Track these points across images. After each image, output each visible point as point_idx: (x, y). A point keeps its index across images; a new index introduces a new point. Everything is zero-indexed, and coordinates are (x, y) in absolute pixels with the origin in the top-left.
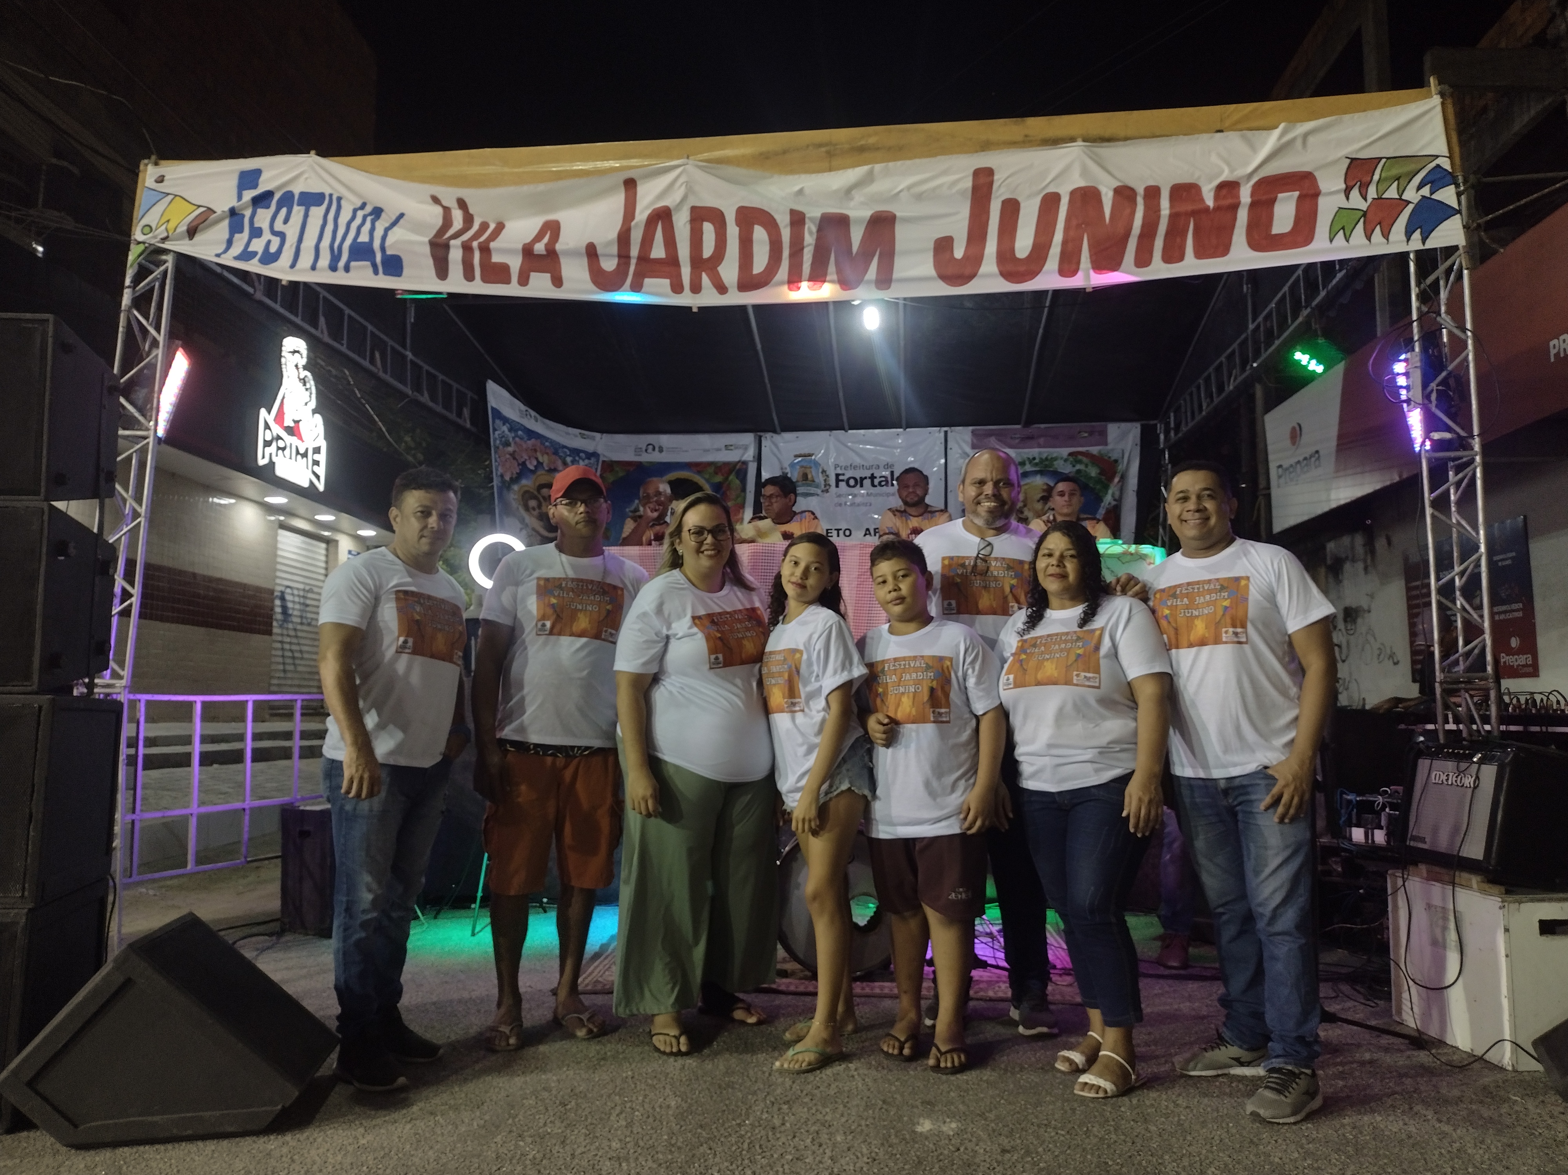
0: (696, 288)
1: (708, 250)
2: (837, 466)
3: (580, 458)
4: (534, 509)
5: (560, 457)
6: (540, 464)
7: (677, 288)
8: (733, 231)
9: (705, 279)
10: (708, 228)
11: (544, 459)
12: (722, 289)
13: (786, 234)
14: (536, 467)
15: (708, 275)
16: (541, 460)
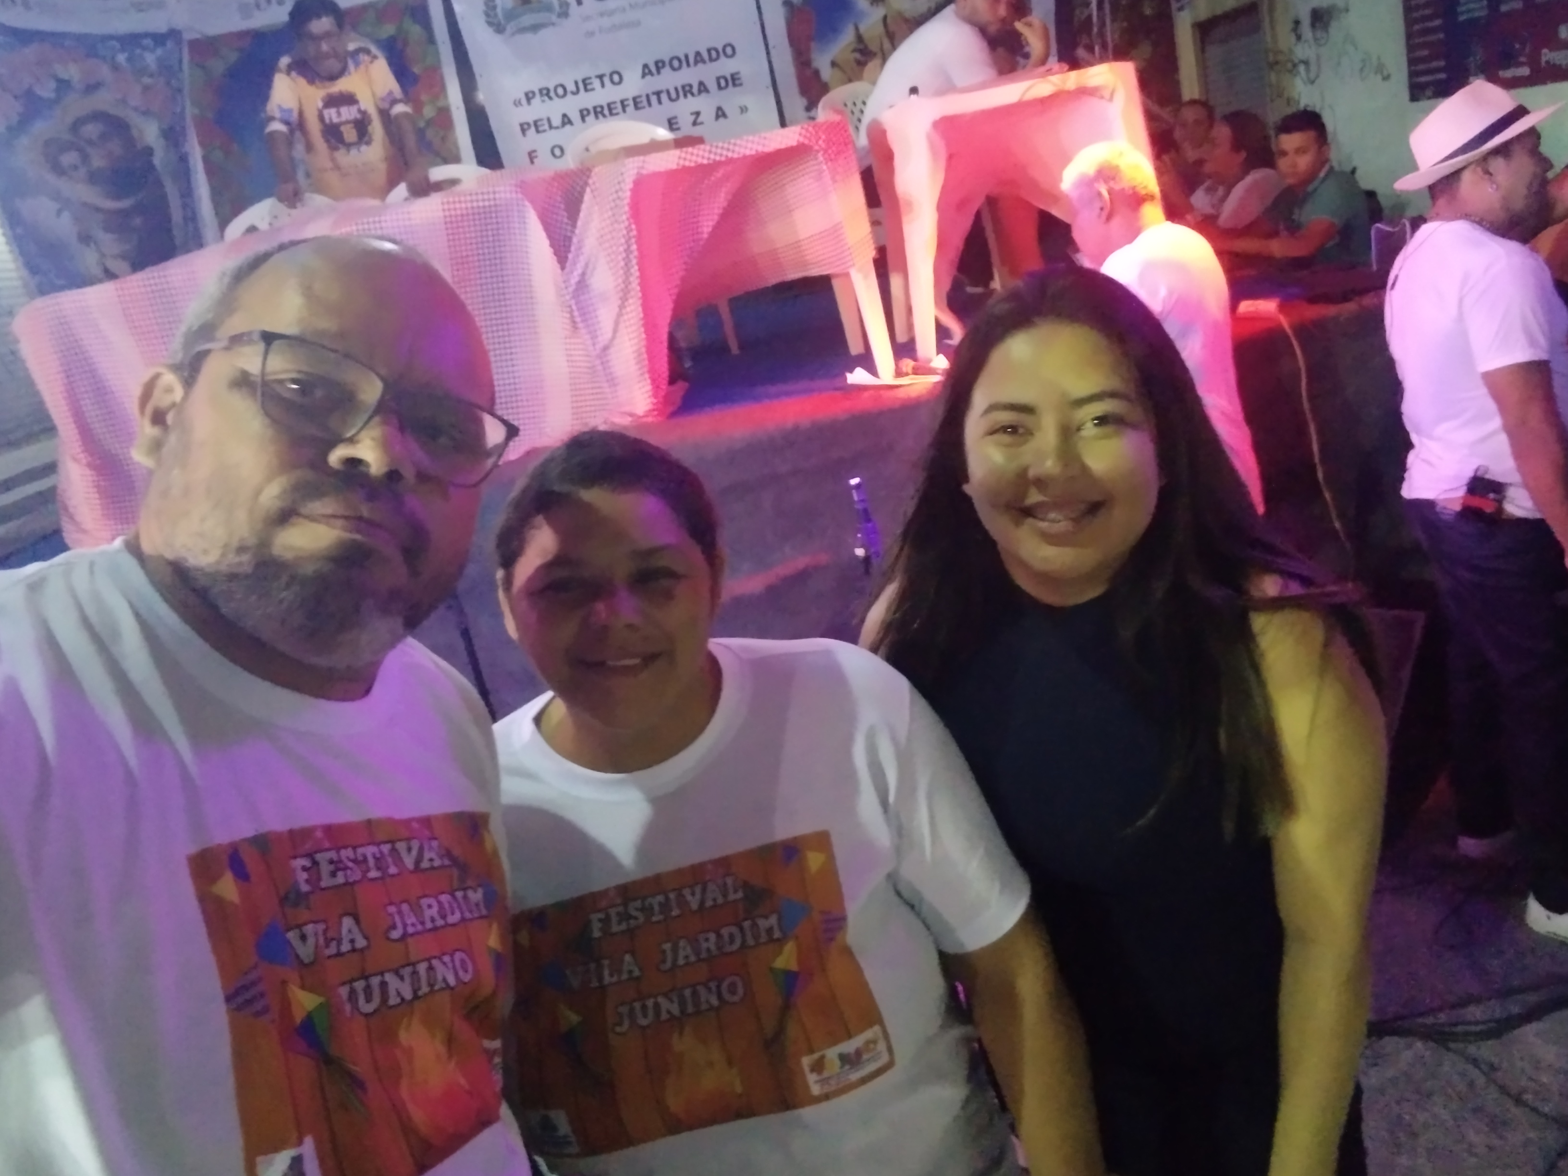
3: (145, 48)
4: (76, 168)
5: (104, 58)
6: (63, 85)
11: (72, 72)
14: (58, 90)
16: (64, 76)
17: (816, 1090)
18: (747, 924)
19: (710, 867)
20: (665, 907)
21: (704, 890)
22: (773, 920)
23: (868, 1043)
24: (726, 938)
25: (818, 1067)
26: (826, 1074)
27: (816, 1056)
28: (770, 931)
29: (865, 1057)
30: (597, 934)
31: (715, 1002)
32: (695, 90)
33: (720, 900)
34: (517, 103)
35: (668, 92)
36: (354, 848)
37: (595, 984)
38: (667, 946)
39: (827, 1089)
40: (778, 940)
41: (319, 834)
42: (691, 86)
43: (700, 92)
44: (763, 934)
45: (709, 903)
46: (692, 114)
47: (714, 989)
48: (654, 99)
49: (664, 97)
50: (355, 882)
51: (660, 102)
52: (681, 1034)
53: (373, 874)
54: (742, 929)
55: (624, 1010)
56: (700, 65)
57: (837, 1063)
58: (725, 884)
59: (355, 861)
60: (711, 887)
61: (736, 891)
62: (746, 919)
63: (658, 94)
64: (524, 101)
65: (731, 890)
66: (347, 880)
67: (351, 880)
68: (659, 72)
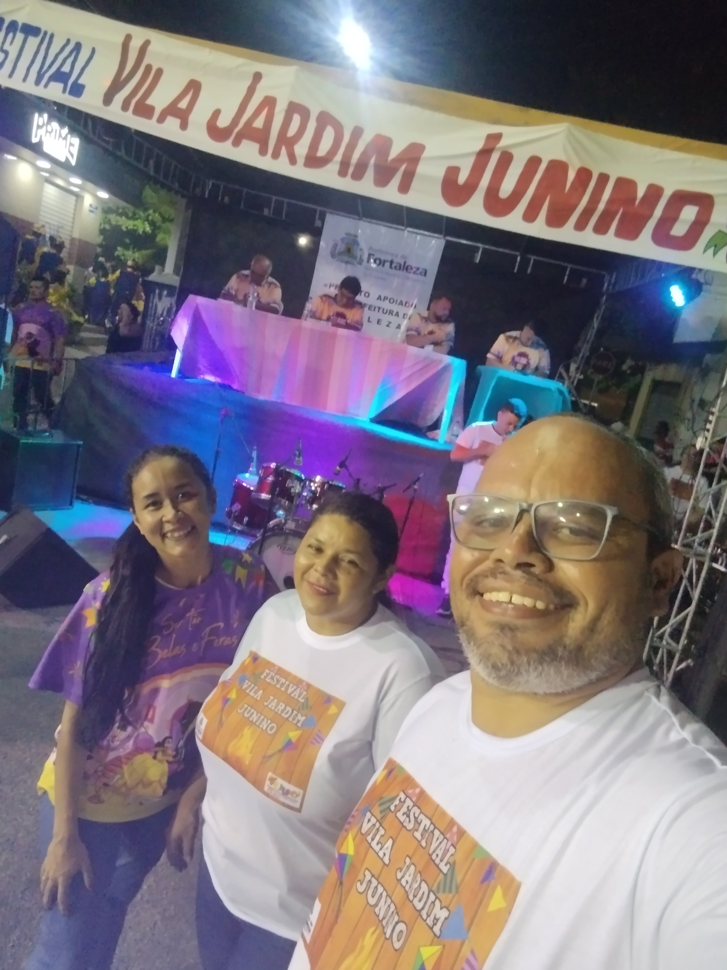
0: (276, 155)
1: (292, 131)
2: (370, 248)
7: (263, 151)
8: (312, 126)
9: (284, 151)
10: (296, 119)
12: (293, 160)
13: (346, 139)
15: (286, 148)
17: (266, 788)
18: (295, 712)
19: (304, 684)
20: (283, 684)
21: (295, 690)
22: (303, 719)
23: (294, 793)
24: (286, 711)
25: (272, 780)
26: (273, 786)
27: (274, 776)
28: (298, 721)
29: (289, 796)
30: (262, 677)
31: (264, 728)
32: (394, 313)
33: (296, 697)
34: (325, 285)
35: (384, 309)
36: (421, 812)
37: (248, 691)
38: (272, 698)
39: (269, 792)
40: (298, 727)
41: (417, 791)
42: (393, 311)
43: (395, 315)
44: (296, 720)
45: (292, 695)
46: (388, 322)
47: (268, 723)
48: (377, 309)
49: (381, 310)
50: (405, 827)
51: (379, 311)
52: (249, 729)
53: (418, 835)
54: (292, 712)
55: (246, 706)
56: (400, 306)
57: (279, 787)
58: (302, 693)
59: (416, 819)
60: (298, 690)
61: (302, 699)
62: (296, 711)
63: (379, 308)
64: (328, 286)
65: (302, 697)
66: (403, 823)
67: (404, 824)
68: (384, 300)
